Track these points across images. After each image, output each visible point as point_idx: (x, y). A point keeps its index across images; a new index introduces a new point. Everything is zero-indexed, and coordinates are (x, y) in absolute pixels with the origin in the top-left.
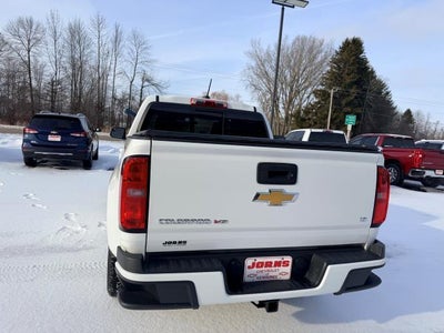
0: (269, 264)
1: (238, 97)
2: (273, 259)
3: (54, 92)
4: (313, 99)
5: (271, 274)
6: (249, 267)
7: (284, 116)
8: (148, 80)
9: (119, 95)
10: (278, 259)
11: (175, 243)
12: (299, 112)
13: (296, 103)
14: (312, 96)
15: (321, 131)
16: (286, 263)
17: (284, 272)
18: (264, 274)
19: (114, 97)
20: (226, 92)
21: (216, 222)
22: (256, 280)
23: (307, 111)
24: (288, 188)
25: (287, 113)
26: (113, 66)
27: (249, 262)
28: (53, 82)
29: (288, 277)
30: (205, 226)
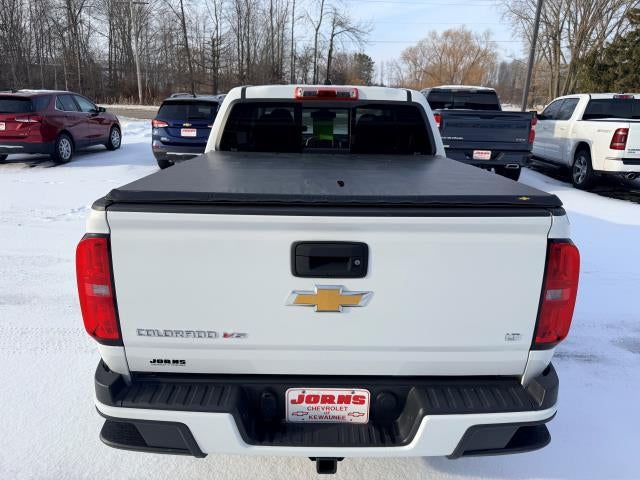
0: (329, 399)
1: (488, 34)
2: (336, 392)
3: (215, 54)
4: (627, 28)
5: (333, 413)
6: (293, 402)
7: (568, 61)
8: (341, 24)
9: (300, 50)
10: (345, 392)
11: (168, 362)
12: (595, 54)
13: (594, 36)
14: (626, 22)
15: (609, 96)
16: (359, 400)
17: (358, 412)
18: (321, 412)
19: (293, 55)
20: (468, 28)
21: (225, 335)
22: (306, 419)
23: (613, 51)
24: (351, 285)
25: (575, 56)
26: (290, 8)
27: (292, 394)
28: (213, 41)
29: (364, 419)
30: (206, 341)
